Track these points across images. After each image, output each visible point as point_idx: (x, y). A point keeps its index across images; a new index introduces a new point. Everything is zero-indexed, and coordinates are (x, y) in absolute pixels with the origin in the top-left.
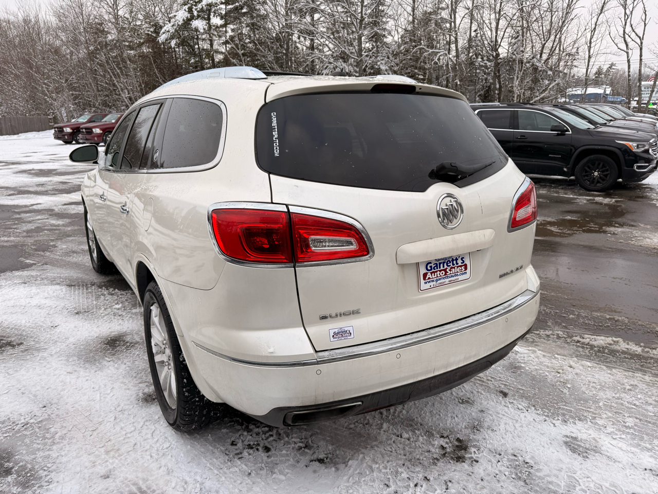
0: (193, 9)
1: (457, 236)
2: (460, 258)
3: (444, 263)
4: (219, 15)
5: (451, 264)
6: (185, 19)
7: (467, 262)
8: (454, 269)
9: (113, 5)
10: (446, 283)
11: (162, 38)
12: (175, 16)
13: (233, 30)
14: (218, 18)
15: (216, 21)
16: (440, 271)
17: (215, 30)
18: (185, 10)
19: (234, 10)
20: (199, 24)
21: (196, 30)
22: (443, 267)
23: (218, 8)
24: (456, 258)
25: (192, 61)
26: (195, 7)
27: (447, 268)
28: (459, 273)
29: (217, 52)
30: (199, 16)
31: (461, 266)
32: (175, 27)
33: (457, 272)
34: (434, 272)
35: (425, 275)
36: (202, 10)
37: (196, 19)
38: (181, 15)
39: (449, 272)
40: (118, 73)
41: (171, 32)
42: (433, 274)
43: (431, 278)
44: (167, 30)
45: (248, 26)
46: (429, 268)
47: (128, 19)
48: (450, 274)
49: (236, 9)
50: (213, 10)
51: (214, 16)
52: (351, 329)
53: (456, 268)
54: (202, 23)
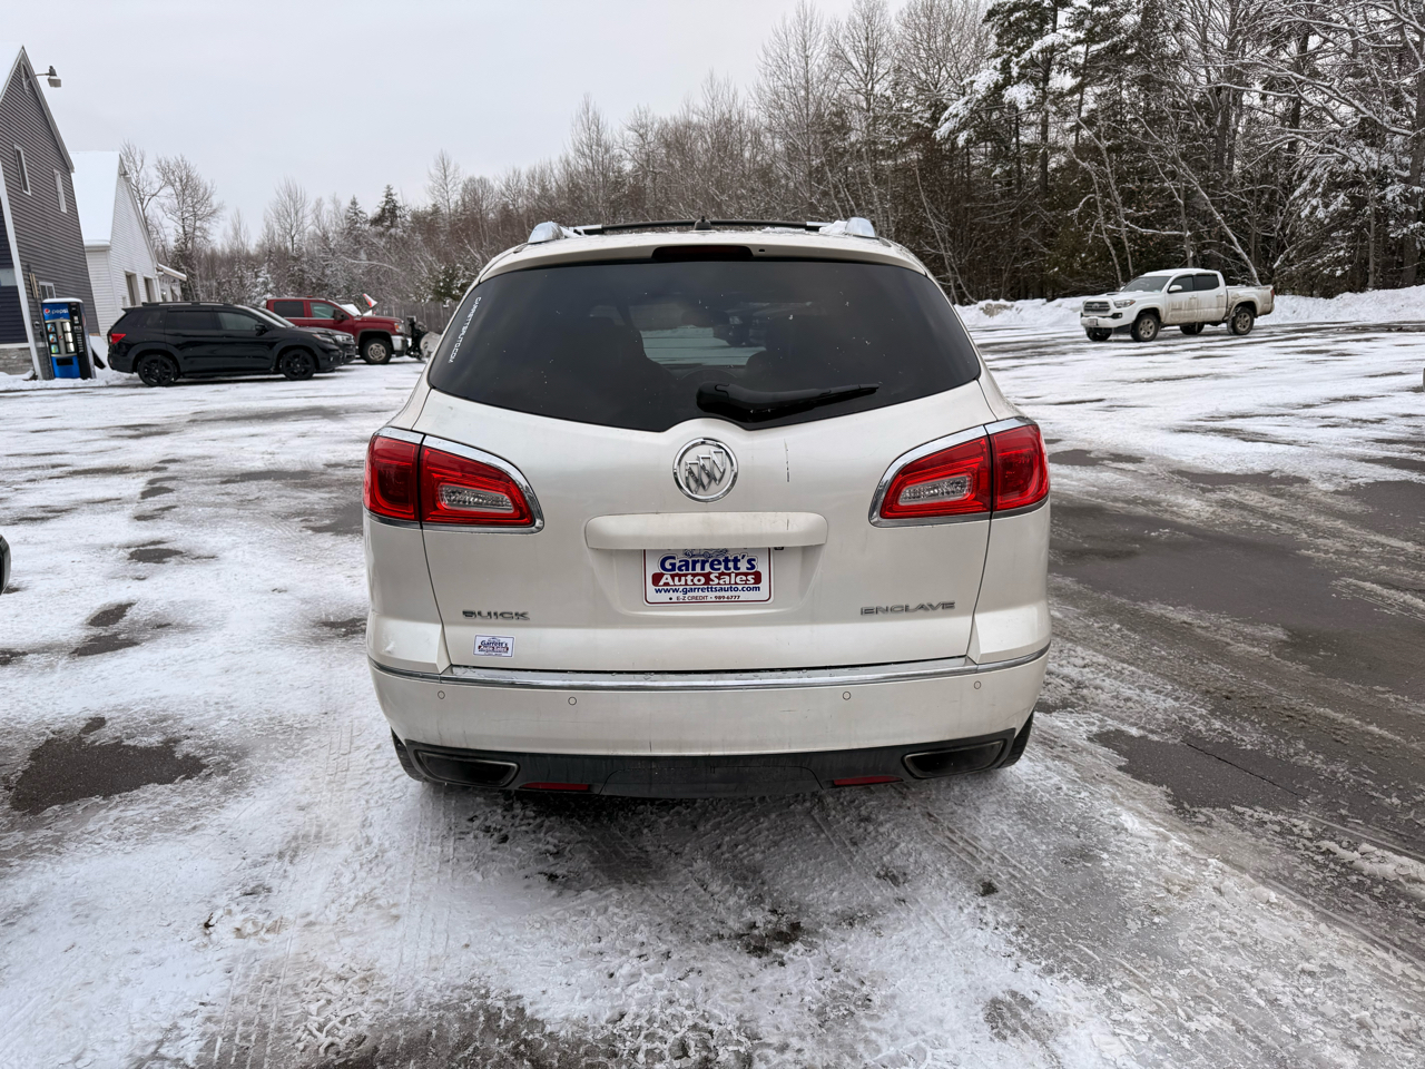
0: (1012, 65)
1: (716, 516)
2: (746, 559)
3: (703, 563)
4: (1070, 68)
5: (722, 567)
6: (992, 86)
7: (762, 567)
8: (727, 578)
9: (866, 74)
10: (709, 599)
11: (943, 130)
12: (972, 82)
13: (1099, 97)
14: (1069, 74)
15: (1062, 81)
16: (694, 575)
17: (1054, 103)
18: (995, 68)
19: (1107, 53)
20: (1020, 94)
21: (1013, 106)
22: (703, 569)
23: (1070, 52)
24: (736, 558)
25: (998, 171)
26: (1015, 60)
27: (710, 573)
28: (740, 587)
29: (1056, 149)
30: (1021, 77)
31: (746, 574)
32: (969, 106)
33: (736, 583)
34: (680, 576)
35: (657, 578)
36: (1032, 62)
37: (1016, 83)
38: (986, 77)
39: (716, 581)
40: (851, 206)
41: (961, 115)
42: (677, 579)
43: (671, 583)
44: (955, 112)
45: (1133, 82)
46: (668, 566)
47: (888, 98)
48: (719, 584)
49: (1113, 49)
50: (1058, 58)
51: (1059, 72)
52: (509, 642)
53: (733, 575)
54: (1026, 91)
